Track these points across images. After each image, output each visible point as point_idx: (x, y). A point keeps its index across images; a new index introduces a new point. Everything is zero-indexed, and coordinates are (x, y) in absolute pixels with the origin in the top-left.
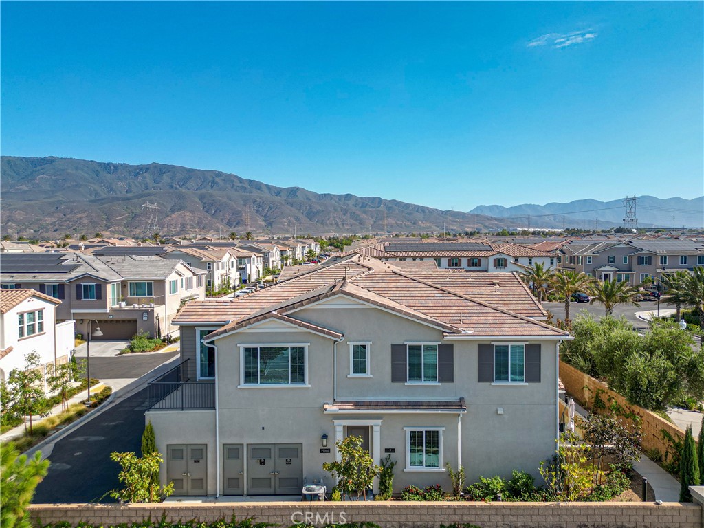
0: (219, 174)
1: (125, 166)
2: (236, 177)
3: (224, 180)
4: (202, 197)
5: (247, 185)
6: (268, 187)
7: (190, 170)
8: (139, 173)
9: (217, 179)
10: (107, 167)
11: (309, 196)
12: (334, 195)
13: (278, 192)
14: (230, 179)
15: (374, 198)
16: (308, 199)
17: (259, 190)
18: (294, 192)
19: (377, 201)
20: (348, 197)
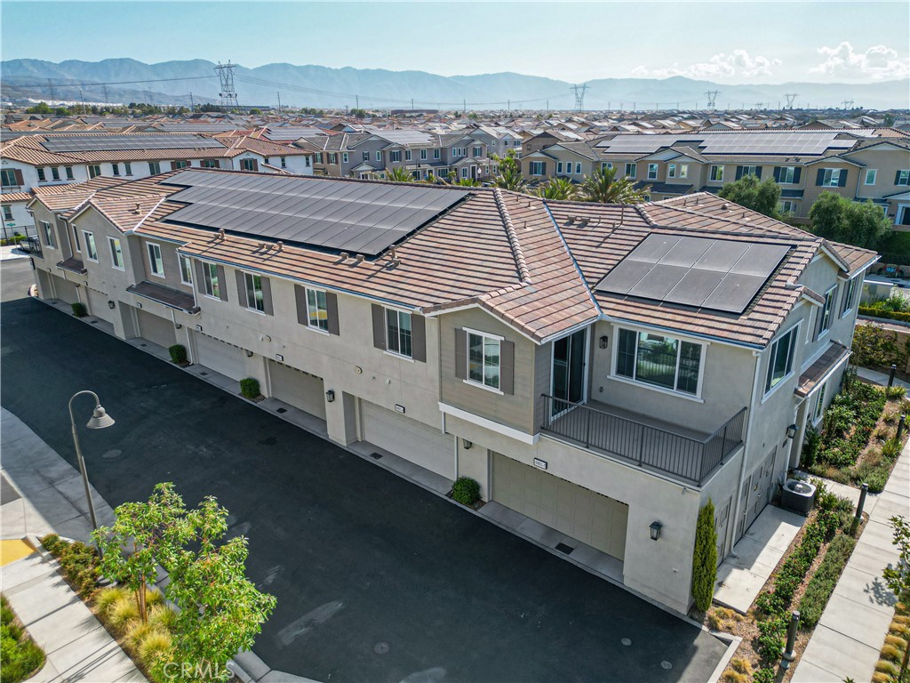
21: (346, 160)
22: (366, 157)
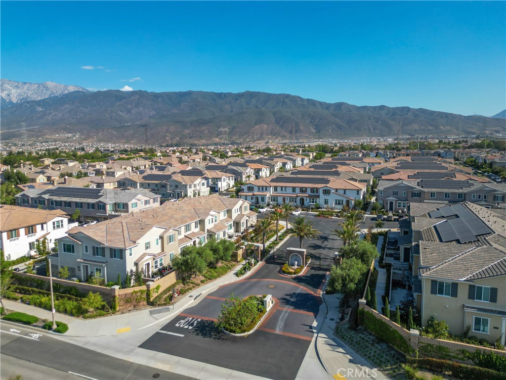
0: (288, 96)
1: (230, 94)
2: (299, 97)
3: (290, 100)
4: (274, 114)
5: (306, 103)
6: (321, 103)
7: (269, 95)
8: (238, 99)
9: (286, 100)
10: (220, 95)
11: (351, 108)
12: (370, 107)
13: (328, 106)
14: (295, 99)
15: (404, 108)
16: (350, 111)
17: (314, 106)
18: (339, 106)
19: (406, 110)
20: (382, 107)
21: (381, 194)
22: (395, 194)
